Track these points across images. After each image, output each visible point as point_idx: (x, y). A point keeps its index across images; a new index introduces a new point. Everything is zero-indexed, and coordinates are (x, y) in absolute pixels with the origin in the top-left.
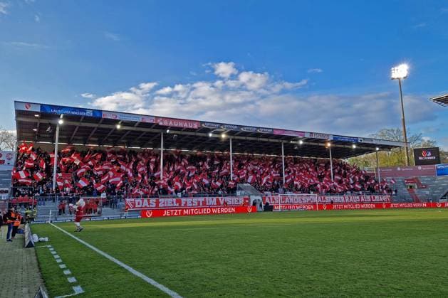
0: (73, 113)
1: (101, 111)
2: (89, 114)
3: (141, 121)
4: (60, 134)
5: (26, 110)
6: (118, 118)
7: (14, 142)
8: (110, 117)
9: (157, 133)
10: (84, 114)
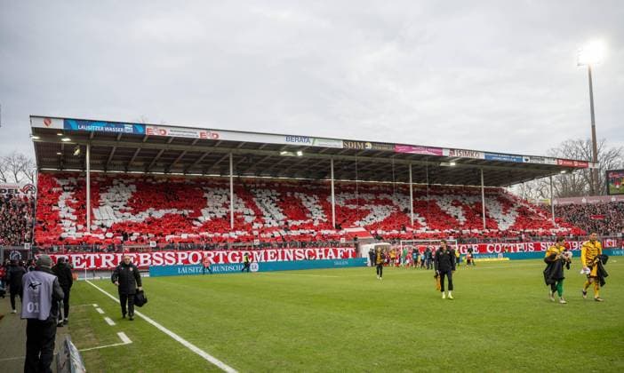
0: (107, 129)
1: (143, 125)
2: (128, 129)
3: (199, 137)
4: (91, 158)
5: (45, 127)
6: (167, 135)
7: (34, 169)
8: (156, 133)
9: (224, 154)
10: (122, 130)
